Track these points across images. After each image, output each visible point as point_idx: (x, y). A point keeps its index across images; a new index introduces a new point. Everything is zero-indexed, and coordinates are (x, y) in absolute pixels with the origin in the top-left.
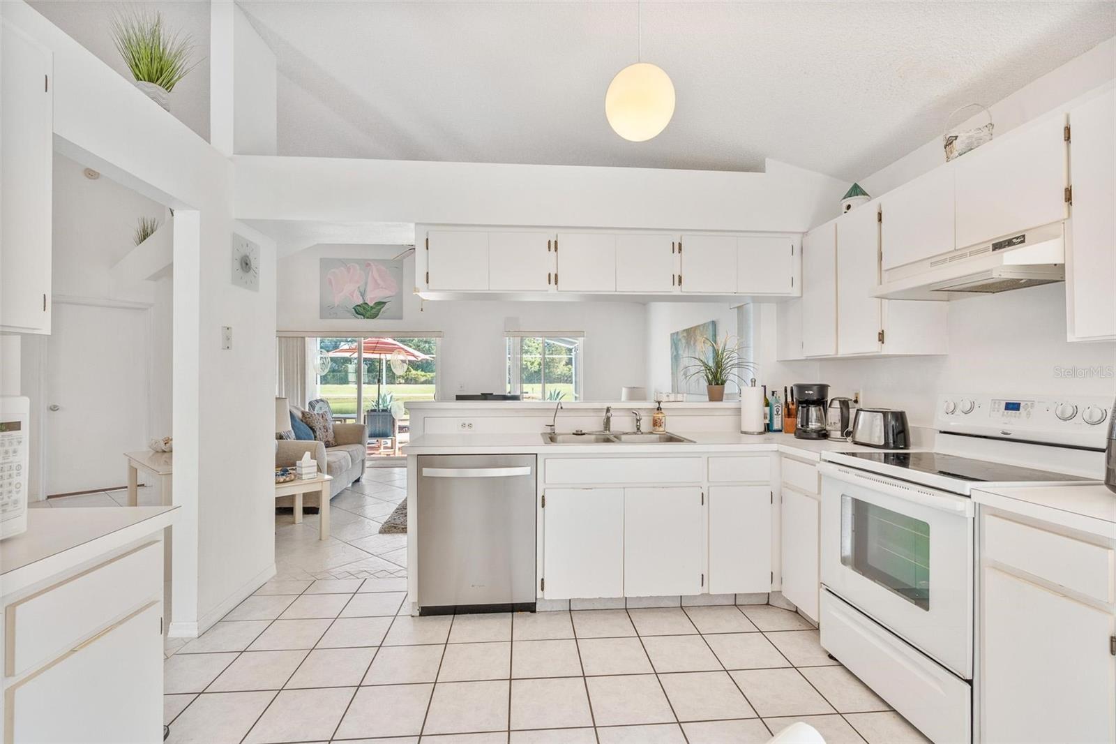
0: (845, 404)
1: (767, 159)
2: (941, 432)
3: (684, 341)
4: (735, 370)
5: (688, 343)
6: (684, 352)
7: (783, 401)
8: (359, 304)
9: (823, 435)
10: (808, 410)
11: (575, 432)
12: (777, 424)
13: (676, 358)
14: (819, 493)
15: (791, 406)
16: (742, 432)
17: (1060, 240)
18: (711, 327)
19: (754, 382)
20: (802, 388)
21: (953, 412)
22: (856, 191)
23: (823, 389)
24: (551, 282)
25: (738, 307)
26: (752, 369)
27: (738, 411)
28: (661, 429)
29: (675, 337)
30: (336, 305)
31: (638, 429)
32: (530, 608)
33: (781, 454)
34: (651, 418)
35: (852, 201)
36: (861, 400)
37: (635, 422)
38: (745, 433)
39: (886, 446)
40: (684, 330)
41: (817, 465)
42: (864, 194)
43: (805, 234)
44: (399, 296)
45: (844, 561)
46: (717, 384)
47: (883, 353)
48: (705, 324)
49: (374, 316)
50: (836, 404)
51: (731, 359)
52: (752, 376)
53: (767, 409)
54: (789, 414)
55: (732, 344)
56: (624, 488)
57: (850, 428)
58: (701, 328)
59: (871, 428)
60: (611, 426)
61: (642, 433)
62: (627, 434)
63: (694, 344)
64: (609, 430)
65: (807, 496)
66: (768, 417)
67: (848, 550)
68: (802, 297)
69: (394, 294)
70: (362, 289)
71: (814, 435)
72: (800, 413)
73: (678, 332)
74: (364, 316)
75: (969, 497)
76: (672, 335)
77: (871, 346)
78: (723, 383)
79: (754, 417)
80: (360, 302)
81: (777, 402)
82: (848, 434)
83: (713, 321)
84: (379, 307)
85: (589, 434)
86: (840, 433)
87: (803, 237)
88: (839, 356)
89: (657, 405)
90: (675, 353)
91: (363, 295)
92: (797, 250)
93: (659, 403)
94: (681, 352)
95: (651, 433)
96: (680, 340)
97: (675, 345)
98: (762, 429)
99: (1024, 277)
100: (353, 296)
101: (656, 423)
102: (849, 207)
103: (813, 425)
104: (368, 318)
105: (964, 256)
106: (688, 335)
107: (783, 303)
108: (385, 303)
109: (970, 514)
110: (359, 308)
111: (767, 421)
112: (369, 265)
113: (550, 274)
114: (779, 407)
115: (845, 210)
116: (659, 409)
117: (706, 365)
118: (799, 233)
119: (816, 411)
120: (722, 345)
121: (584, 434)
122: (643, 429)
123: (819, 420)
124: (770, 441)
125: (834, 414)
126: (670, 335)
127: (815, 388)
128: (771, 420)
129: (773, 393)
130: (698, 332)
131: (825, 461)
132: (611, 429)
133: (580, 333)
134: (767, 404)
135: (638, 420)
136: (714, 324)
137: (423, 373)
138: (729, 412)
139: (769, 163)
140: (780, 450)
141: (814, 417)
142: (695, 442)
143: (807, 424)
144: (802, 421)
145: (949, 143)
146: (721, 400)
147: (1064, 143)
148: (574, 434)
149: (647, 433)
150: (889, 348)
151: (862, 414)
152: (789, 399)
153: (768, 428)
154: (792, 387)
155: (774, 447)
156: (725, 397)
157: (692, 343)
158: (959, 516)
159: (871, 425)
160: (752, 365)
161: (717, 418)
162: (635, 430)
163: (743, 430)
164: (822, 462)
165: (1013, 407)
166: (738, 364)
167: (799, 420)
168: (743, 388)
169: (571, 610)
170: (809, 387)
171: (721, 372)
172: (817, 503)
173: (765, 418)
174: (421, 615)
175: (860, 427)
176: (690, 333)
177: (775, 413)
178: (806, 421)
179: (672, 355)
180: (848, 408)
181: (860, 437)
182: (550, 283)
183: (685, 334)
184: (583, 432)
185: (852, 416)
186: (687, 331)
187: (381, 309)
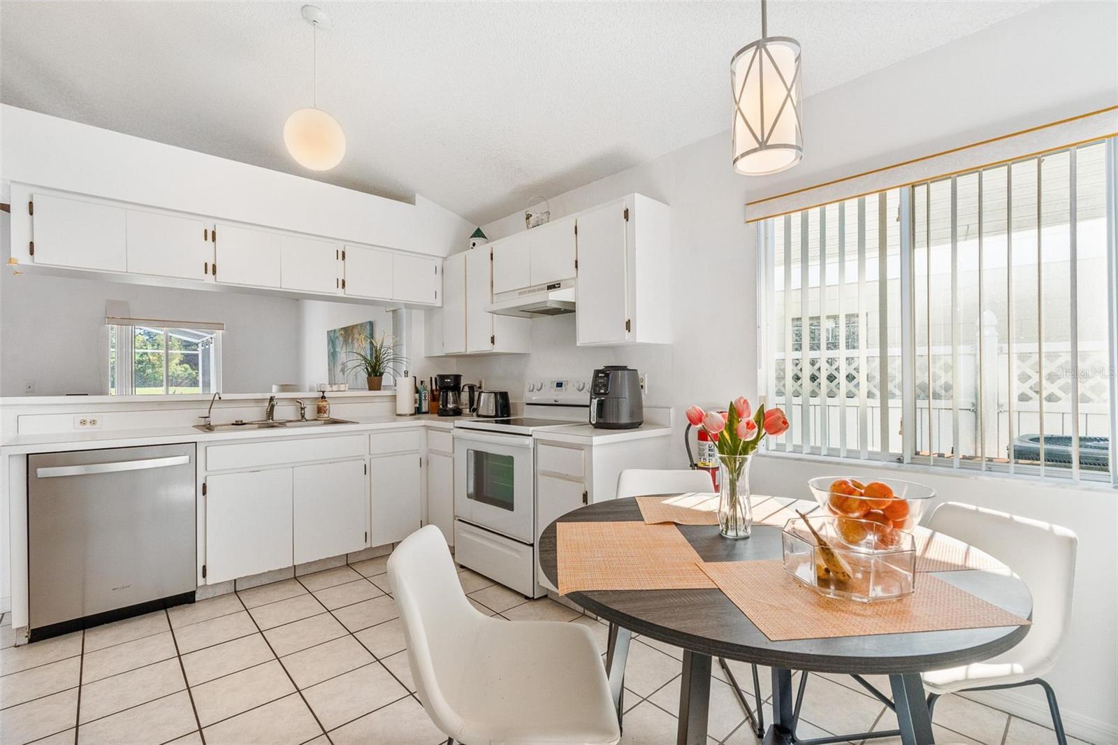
0: (471, 388)
1: (417, 195)
2: (527, 404)
3: (341, 339)
4: (391, 364)
5: (346, 341)
6: (342, 349)
7: (429, 388)
9: (457, 412)
10: (447, 395)
11: (234, 422)
12: (425, 408)
13: (333, 355)
14: (453, 452)
15: (435, 393)
16: (397, 415)
17: (574, 288)
18: (368, 327)
19: (406, 373)
20: (442, 377)
21: (532, 390)
22: (478, 234)
23: (457, 378)
24: (208, 271)
25: (393, 311)
26: (405, 363)
27: (394, 397)
28: (326, 415)
29: (332, 335)
31: (303, 417)
32: (187, 599)
33: (427, 428)
34: (316, 406)
35: (477, 240)
36: (483, 385)
37: (300, 410)
38: (400, 415)
39: (496, 416)
40: (342, 329)
41: (452, 431)
42: (485, 237)
43: (445, 259)
45: (469, 496)
46: (376, 376)
47: (494, 351)
48: (362, 324)
50: (466, 389)
51: (388, 355)
52: (405, 369)
53: (417, 395)
54: (434, 398)
55: (389, 342)
56: (293, 467)
57: (475, 406)
58: (359, 327)
59: (487, 404)
60: (274, 414)
61: (307, 420)
62: (291, 421)
63: (352, 342)
64: (272, 419)
65: (446, 456)
66: (418, 401)
67: (471, 490)
68: (442, 307)
71: (451, 413)
72: (441, 397)
73: (335, 330)
75: (531, 436)
76: (329, 332)
77: (486, 347)
78: (381, 374)
79: (406, 402)
81: (425, 389)
82: (475, 410)
83: (370, 322)
85: (251, 424)
86: (468, 410)
87: (444, 261)
88: (467, 353)
89: (321, 394)
90: (332, 351)
92: (439, 270)
93: (323, 392)
94: (338, 349)
95: (316, 420)
96: (337, 337)
97: (332, 341)
98: (413, 412)
99: (563, 308)
101: (320, 410)
102: (474, 244)
103: (450, 406)
105: (534, 291)
106: (345, 333)
107: (430, 311)
109: (531, 446)
111: (417, 405)
113: (206, 264)
114: (426, 394)
115: (472, 246)
116: (323, 397)
117: (365, 359)
118: (441, 257)
119: (452, 395)
120: (380, 343)
121: (245, 424)
122: (307, 416)
123: (455, 402)
124: (419, 419)
125: (465, 396)
126: (326, 333)
127: (452, 377)
128: (420, 404)
129: (422, 382)
130: (356, 331)
131: (457, 427)
132: (274, 419)
133: (220, 326)
134: (417, 391)
135: (302, 409)
136: (371, 324)
138: (386, 400)
139: (418, 198)
140: (427, 425)
141: (452, 400)
142: (358, 423)
143: (447, 405)
144: (443, 403)
145: (528, 217)
146: (380, 390)
147: (575, 235)
148: (233, 424)
149: (310, 420)
150: (498, 348)
151: (483, 394)
152: (434, 388)
153: (418, 411)
154: (436, 378)
155: (422, 422)
156: (382, 387)
157: (350, 341)
158: (526, 447)
159: (487, 402)
160: (405, 359)
161: (377, 404)
162: (300, 418)
163: (398, 413)
164: (455, 429)
165: (559, 385)
166: (393, 359)
167: (441, 402)
168: (398, 379)
169: (236, 589)
170: (447, 377)
171: (379, 365)
172: (451, 459)
173: (416, 403)
174: (31, 641)
175: (481, 404)
176: (348, 332)
177: (423, 398)
178: (446, 402)
179: (329, 352)
180: (474, 392)
181: (481, 412)
182: (206, 273)
183: (343, 333)
184: (243, 422)
185: (476, 398)
186: (345, 329)
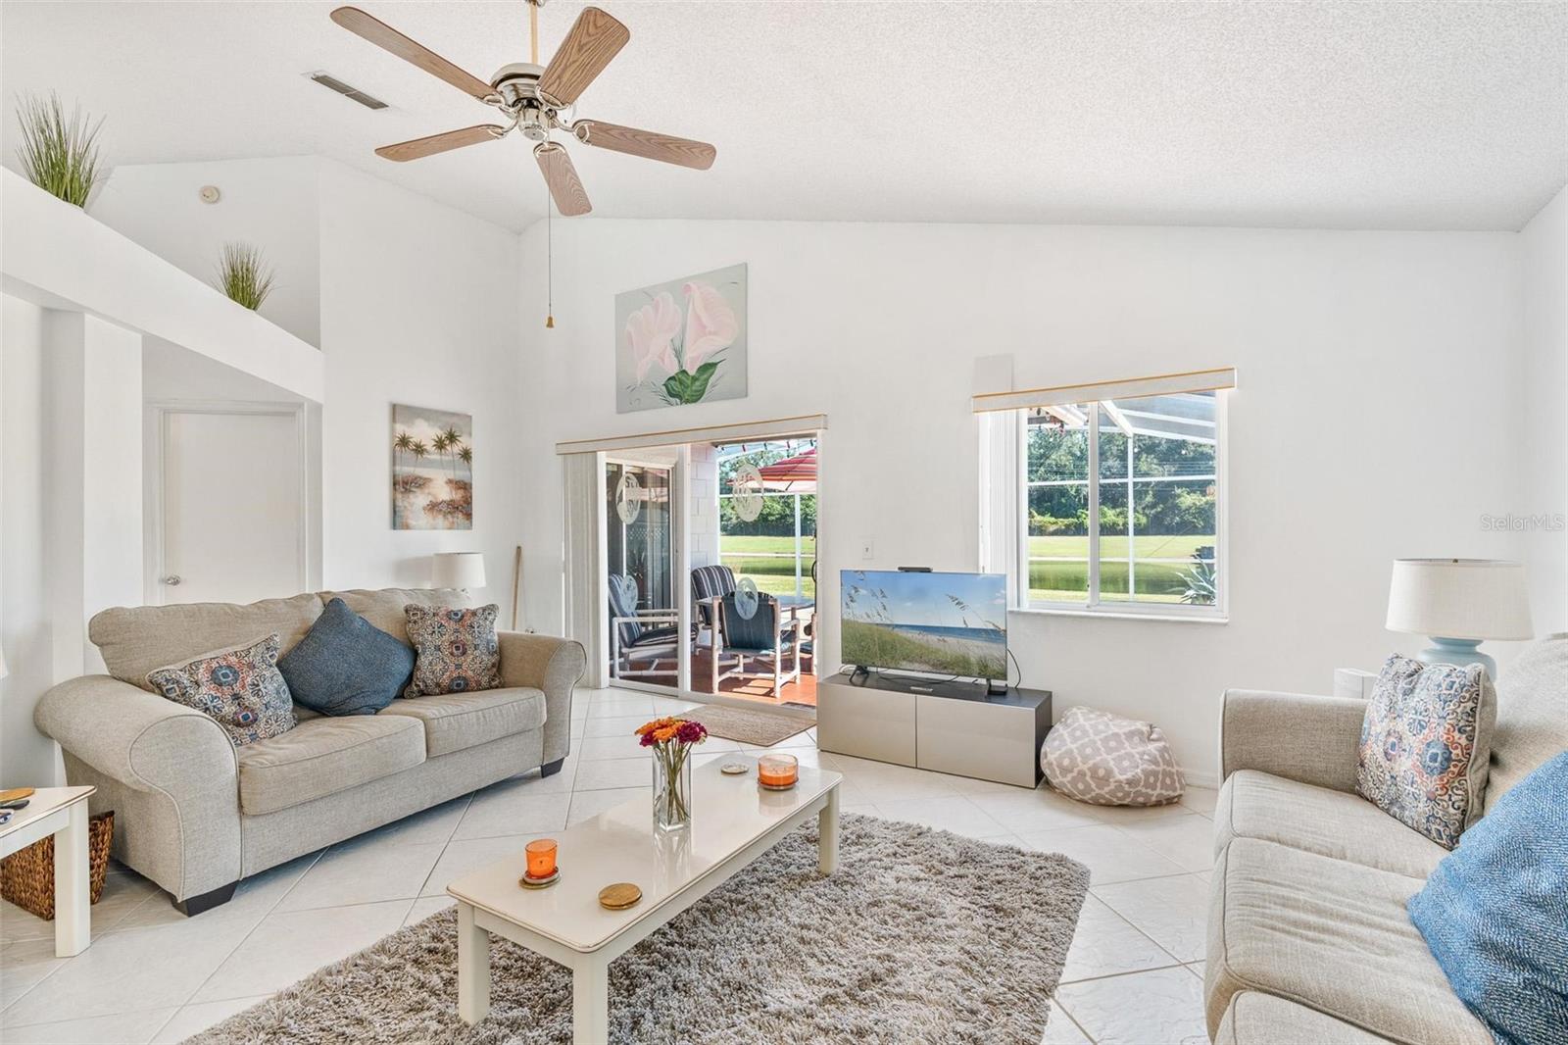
8: (673, 374)
30: (639, 382)
44: (741, 347)
49: (696, 398)
69: (730, 343)
70: (677, 344)
74: (680, 398)
80: (674, 370)
84: (705, 376)
91: (678, 354)
100: (663, 360)
104: (687, 401)
108: (714, 365)
110: (672, 382)
112: (688, 288)
137: (1053, 519)
187: (707, 380)
